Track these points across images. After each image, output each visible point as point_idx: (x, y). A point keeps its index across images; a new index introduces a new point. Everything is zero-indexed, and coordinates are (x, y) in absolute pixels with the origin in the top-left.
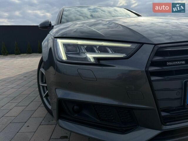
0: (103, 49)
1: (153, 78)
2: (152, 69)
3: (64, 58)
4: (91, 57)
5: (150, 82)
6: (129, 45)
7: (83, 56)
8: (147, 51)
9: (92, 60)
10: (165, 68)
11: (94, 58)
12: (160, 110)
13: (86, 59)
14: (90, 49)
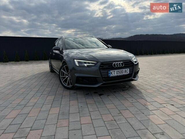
0: (89, 63)
1: (101, 70)
2: (101, 68)
3: (78, 65)
4: (86, 65)
5: (100, 71)
6: (95, 62)
7: (83, 65)
8: (99, 64)
9: (86, 66)
10: (103, 68)
11: (87, 65)
12: (103, 78)
13: (84, 65)
14: (85, 63)
